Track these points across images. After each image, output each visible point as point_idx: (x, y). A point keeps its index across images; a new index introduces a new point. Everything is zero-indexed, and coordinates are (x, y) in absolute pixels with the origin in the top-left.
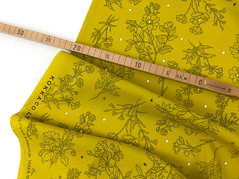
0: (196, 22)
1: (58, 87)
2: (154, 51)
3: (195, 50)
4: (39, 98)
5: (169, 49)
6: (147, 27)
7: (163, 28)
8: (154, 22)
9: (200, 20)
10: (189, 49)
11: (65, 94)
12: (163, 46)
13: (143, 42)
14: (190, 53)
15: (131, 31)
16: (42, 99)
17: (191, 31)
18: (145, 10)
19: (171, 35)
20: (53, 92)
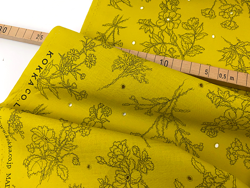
0: (227, 16)
1: (57, 66)
2: (179, 54)
3: (233, 48)
4: (31, 83)
5: (199, 50)
6: (166, 26)
7: (187, 25)
8: (174, 19)
9: (231, 13)
10: (225, 49)
11: (66, 78)
12: (190, 47)
13: (164, 43)
14: (228, 53)
15: (146, 31)
16: (35, 85)
17: (224, 26)
18: (161, 6)
19: (199, 32)
20: (50, 75)
